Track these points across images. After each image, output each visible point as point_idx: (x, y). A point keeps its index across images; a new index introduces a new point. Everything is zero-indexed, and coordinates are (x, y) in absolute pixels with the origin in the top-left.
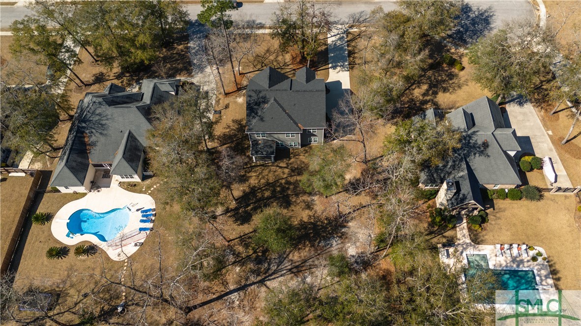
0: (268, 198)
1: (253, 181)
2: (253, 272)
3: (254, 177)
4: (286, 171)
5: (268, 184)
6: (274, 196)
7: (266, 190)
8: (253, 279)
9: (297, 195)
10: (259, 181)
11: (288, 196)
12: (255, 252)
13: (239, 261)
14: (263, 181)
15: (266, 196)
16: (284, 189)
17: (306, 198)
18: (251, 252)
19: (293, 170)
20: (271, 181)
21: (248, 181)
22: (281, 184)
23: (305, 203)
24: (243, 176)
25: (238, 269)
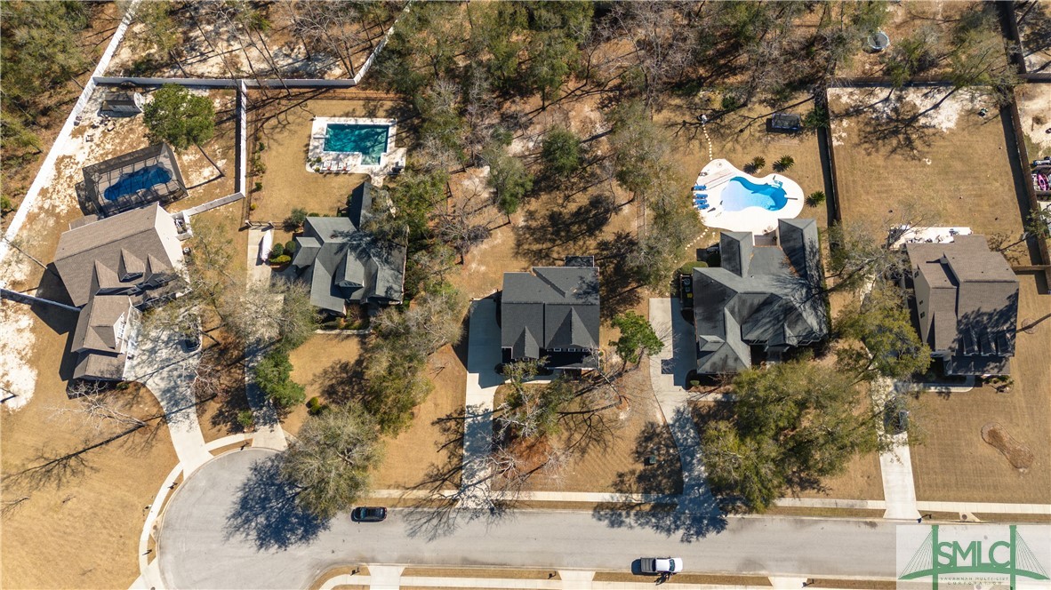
0: (573, 223)
1: (592, 243)
2: (586, 151)
3: (591, 248)
4: (555, 255)
5: (575, 239)
6: (567, 226)
7: (577, 233)
8: (585, 146)
9: (543, 227)
10: (584, 243)
11: (553, 225)
12: (584, 169)
13: (599, 160)
14: (581, 243)
15: (577, 226)
16: (557, 233)
17: (534, 224)
18: (588, 169)
19: (547, 255)
20: (571, 242)
21: (598, 244)
22: (560, 239)
23: (534, 218)
24: (603, 250)
25: (599, 153)
